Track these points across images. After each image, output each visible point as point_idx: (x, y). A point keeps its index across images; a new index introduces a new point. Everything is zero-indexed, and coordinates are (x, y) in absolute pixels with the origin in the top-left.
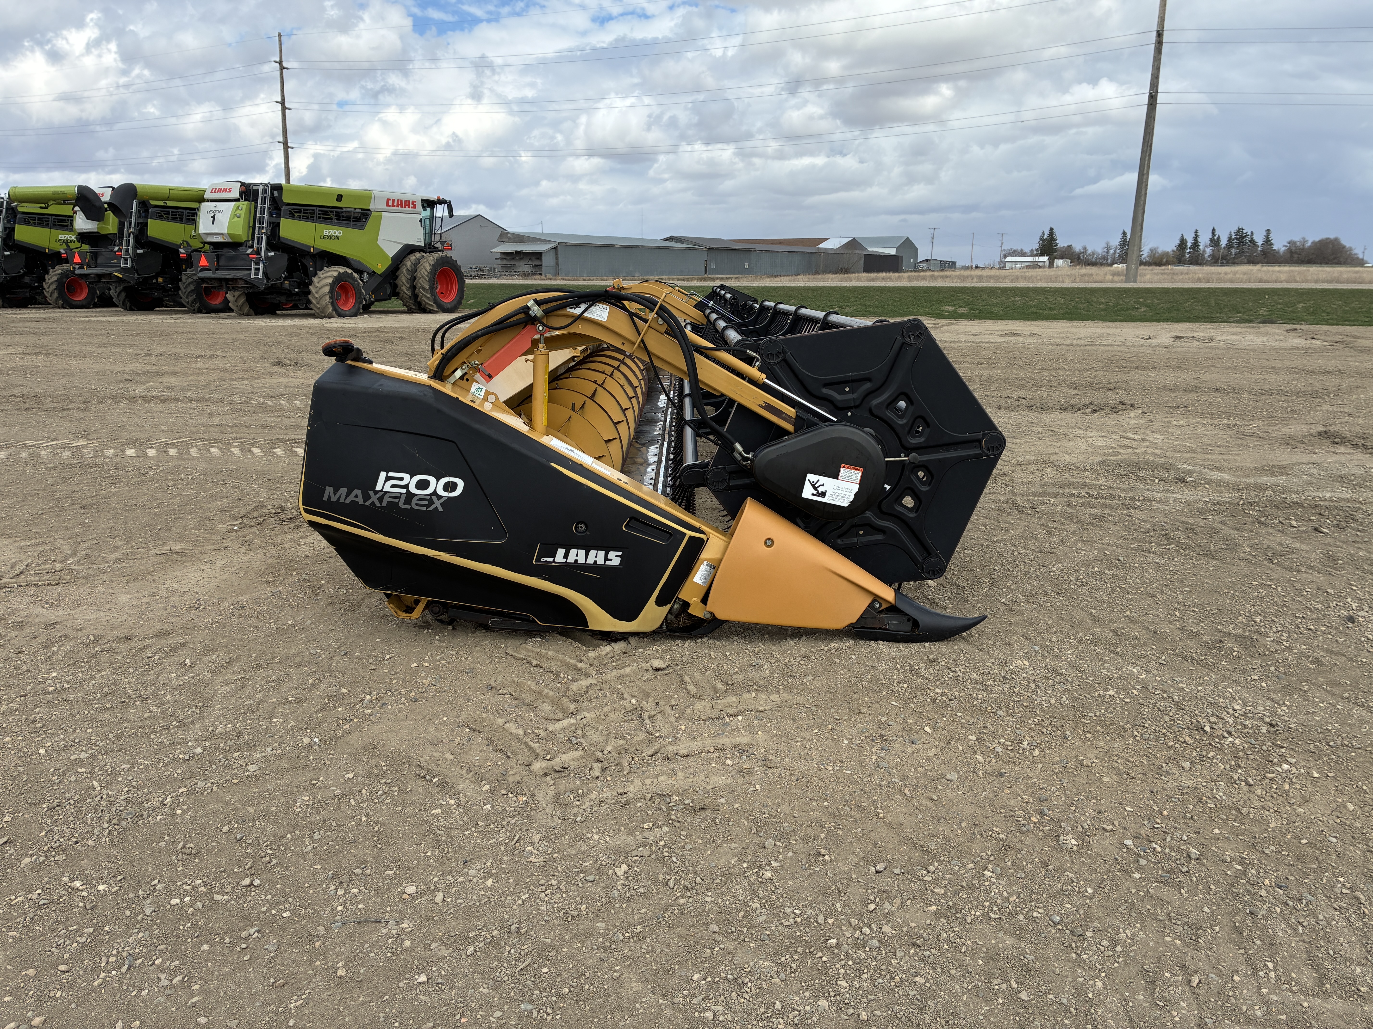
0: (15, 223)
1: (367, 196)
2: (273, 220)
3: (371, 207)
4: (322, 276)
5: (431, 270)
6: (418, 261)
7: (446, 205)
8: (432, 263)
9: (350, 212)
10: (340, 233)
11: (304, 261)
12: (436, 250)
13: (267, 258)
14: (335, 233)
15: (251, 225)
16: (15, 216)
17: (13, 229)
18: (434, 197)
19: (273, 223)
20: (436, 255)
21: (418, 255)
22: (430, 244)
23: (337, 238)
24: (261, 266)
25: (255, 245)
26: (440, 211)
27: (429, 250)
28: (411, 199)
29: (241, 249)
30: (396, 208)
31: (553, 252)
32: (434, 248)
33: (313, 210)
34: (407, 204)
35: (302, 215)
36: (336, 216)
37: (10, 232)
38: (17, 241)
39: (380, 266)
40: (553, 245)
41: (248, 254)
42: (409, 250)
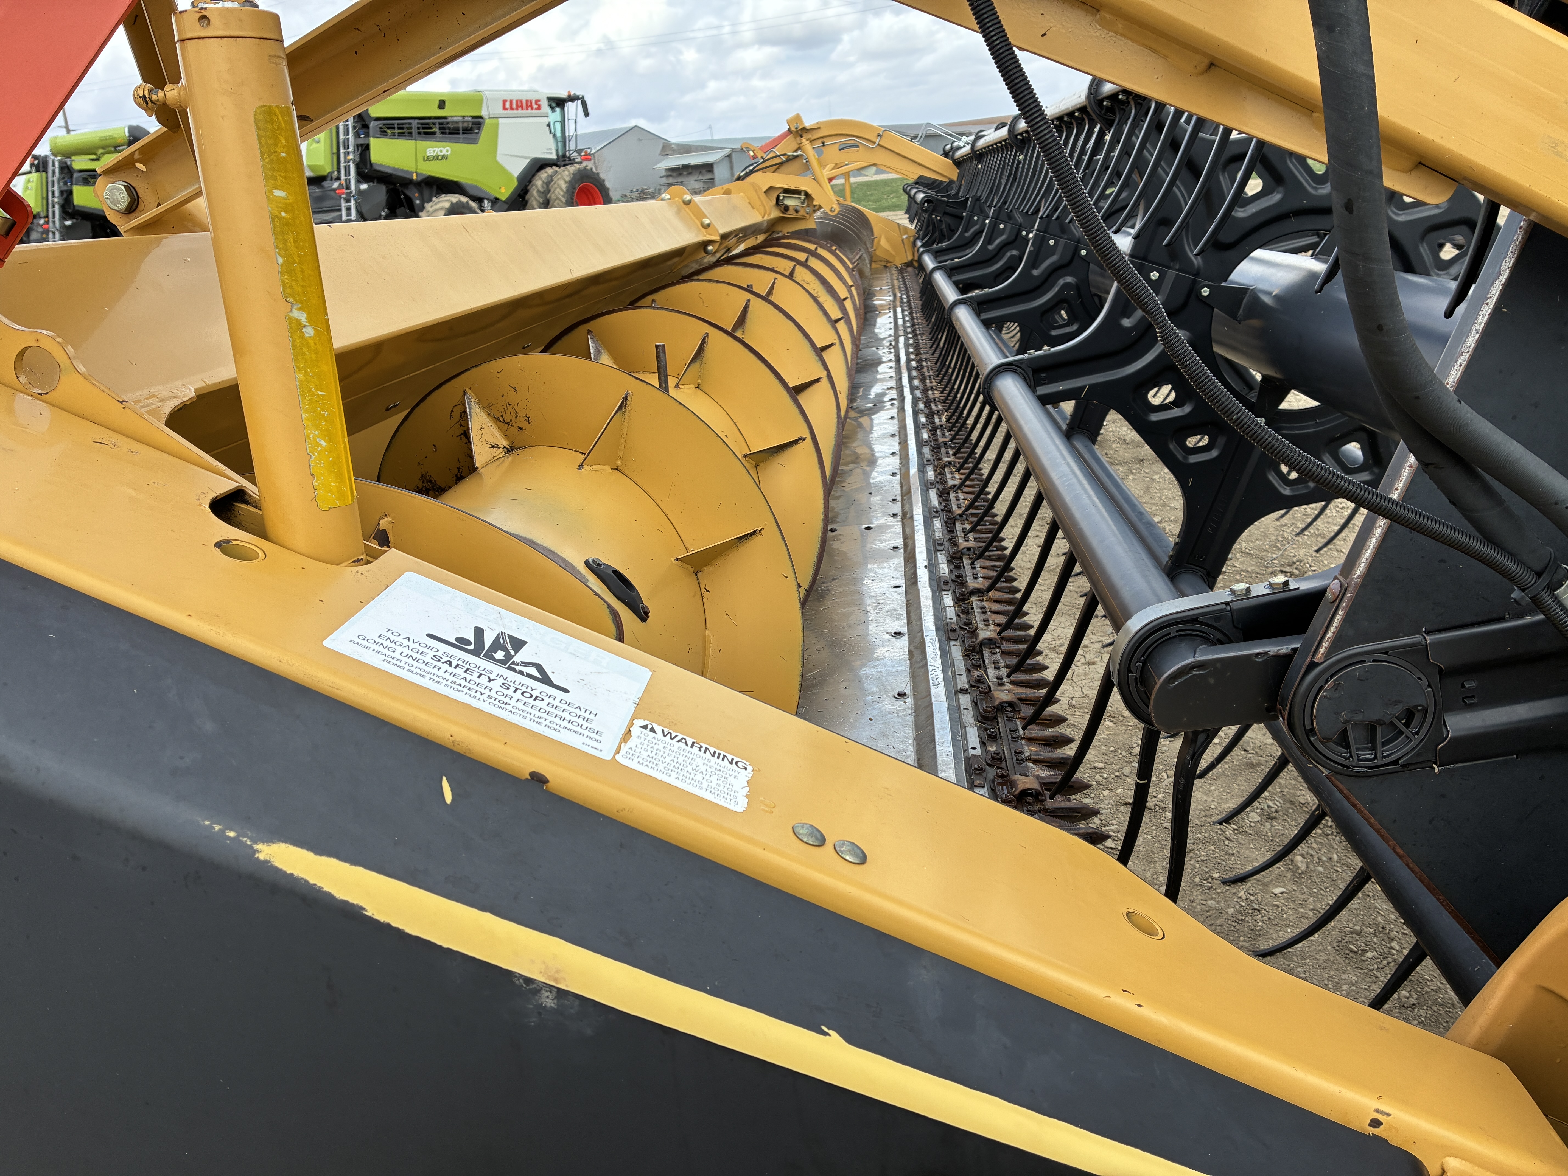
0: (72, 184)
1: (477, 99)
2: (361, 141)
3: (484, 113)
4: (431, 210)
5: (568, 188)
6: (551, 179)
7: (579, 102)
8: (568, 179)
9: (457, 122)
10: (447, 151)
11: (408, 193)
12: (571, 162)
13: (360, 192)
14: (441, 151)
15: (335, 151)
16: (72, 176)
17: (70, 193)
18: (563, 94)
19: (362, 145)
20: (572, 169)
21: (550, 170)
22: (564, 156)
23: (444, 157)
24: (353, 203)
25: (343, 177)
26: (572, 108)
27: (563, 163)
28: (533, 97)
29: (325, 184)
30: (515, 111)
31: (727, 161)
32: (570, 160)
33: (410, 124)
34: (529, 105)
35: (396, 131)
36: (440, 129)
37: (67, 196)
38: (79, 206)
39: (503, 190)
40: (726, 152)
41: (335, 190)
42: (539, 165)
